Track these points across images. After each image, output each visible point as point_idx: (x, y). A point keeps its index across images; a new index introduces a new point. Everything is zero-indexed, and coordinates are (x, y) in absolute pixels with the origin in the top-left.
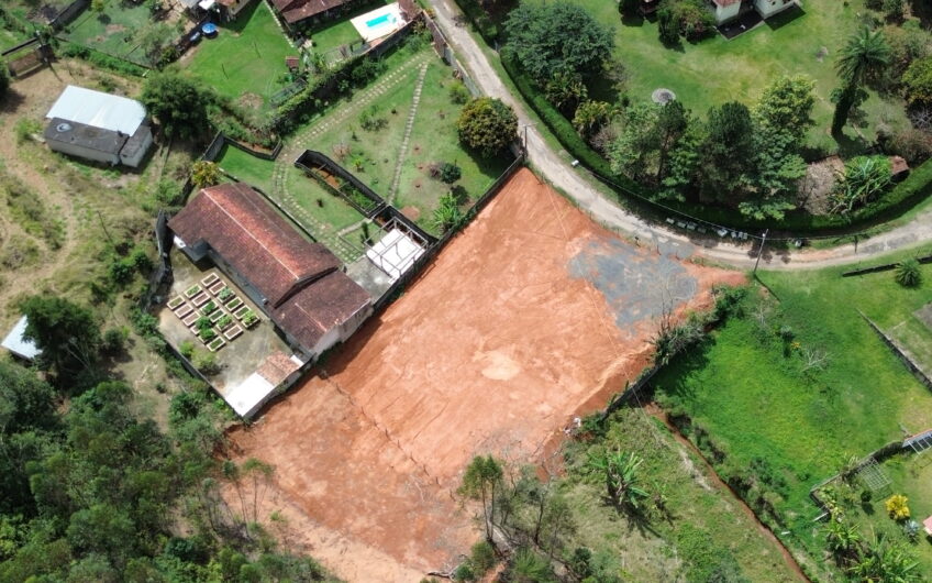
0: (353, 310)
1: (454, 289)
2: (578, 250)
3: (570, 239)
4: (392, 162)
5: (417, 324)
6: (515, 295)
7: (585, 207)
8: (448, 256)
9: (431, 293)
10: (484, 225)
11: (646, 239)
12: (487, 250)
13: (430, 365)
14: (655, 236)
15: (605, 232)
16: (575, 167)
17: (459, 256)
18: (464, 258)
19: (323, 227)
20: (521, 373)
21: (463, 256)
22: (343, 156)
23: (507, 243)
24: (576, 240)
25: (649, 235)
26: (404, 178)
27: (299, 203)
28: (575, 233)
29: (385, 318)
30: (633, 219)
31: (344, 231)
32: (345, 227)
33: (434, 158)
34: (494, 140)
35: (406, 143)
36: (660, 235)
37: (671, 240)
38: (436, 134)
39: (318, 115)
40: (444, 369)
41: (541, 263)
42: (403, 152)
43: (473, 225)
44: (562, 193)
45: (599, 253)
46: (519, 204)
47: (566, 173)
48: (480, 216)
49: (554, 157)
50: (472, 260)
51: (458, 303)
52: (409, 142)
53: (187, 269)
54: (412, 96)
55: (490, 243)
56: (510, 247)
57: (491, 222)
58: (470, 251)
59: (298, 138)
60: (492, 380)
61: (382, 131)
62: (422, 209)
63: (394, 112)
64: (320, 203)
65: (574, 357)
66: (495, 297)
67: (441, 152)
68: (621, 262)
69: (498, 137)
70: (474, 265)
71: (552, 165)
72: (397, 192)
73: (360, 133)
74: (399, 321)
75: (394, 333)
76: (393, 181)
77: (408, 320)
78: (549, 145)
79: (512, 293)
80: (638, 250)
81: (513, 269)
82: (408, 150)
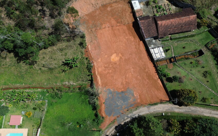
0: (144, 31)
1: (141, 61)
2: (135, 95)
3: (139, 95)
4: (190, 72)
5: (136, 48)
6: (131, 72)
7: (147, 106)
8: (151, 65)
9: (142, 55)
10: (156, 79)
11: (129, 114)
12: (148, 75)
13: (124, 44)
14: (128, 117)
15: (137, 106)
16: (162, 114)
17: (149, 67)
18: (148, 68)
19: (176, 44)
20: (111, 61)
21: (149, 68)
22: (198, 61)
23: (147, 80)
24: (139, 97)
25: (129, 115)
26: (183, 71)
27: (187, 43)
28: (140, 98)
29: (141, 42)
30: (137, 116)
31: (172, 48)
32: (173, 49)
33: (186, 82)
34: (179, 93)
35: (195, 78)
36: (127, 119)
37: (125, 120)
38: (194, 87)
39: (216, 63)
40: (121, 46)
41: (136, 84)
42: (192, 76)
43: (157, 76)
44: (155, 104)
45: (131, 99)
46: (158, 91)
47: (162, 110)
48: (159, 80)
49: (169, 111)
50: (147, 70)
51: (136, 59)
52: (195, 79)
53: (178, 11)
54: (212, 89)
55: (149, 76)
56: (145, 80)
57: (156, 81)
58: (149, 71)
59: (210, 55)
60: (113, 54)
61: (202, 75)
62: (170, 70)
63: (208, 81)
64: (184, 48)
65: (107, 74)
66: (133, 68)
67: (187, 84)
68: (125, 103)
69: (180, 94)
70: (145, 69)
71: (166, 108)
72: (179, 67)
73: (204, 70)
74: (139, 44)
75: (136, 42)
76: (183, 68)
77: (138, 46)
78: (174, 113)
79: (132, 72)
80: (126, 109)
81: (139, 77)
82: (192, 77)
